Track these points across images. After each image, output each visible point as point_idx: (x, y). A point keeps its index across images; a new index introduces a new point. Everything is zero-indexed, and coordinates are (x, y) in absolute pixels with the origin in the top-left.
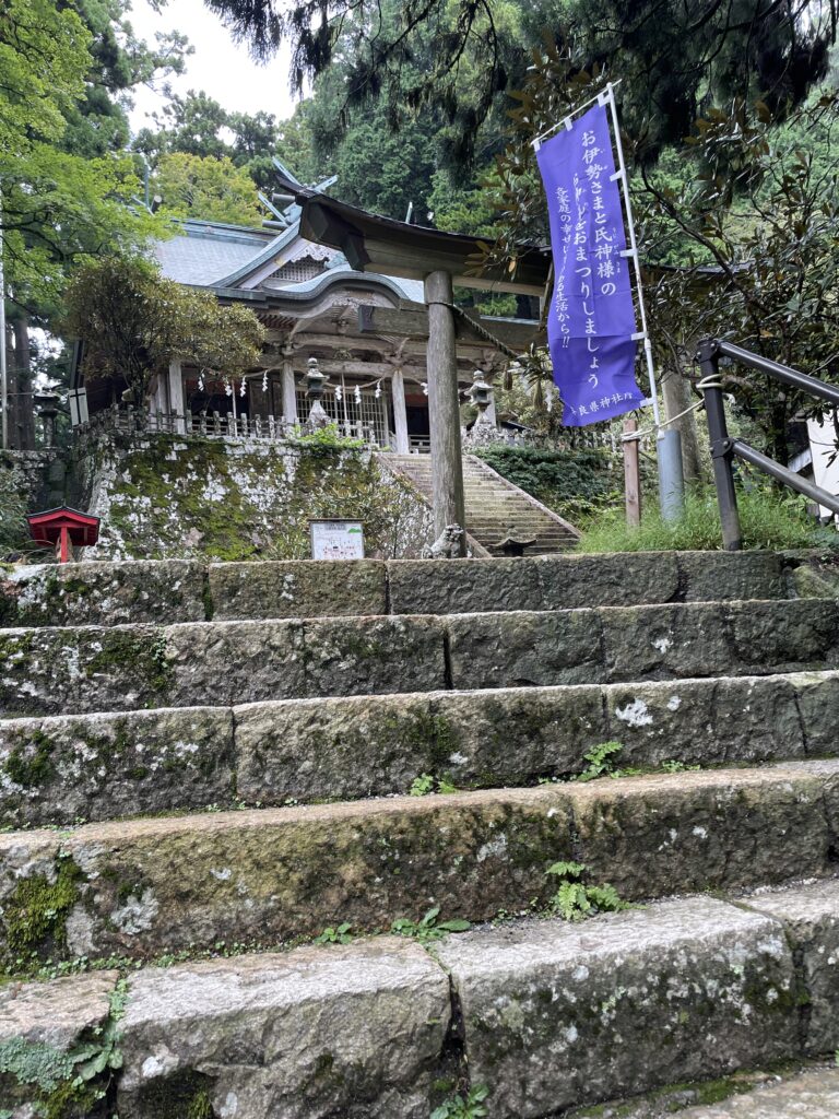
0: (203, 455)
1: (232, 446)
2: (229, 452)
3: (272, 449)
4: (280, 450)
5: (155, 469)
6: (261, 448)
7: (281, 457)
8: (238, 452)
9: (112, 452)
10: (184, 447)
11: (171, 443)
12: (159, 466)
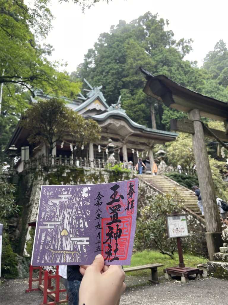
0: (76, 174)
1: (86, 171)
2: (85, 173)
3: (100, 172)
4: (103, 173)
5: (58, 180)
6: (96, 171)
7: (103, 175)
8: (88, 173)
9: (42, 173)
10: (69, 171)
11: (64, 169)
12: (60, 178)
